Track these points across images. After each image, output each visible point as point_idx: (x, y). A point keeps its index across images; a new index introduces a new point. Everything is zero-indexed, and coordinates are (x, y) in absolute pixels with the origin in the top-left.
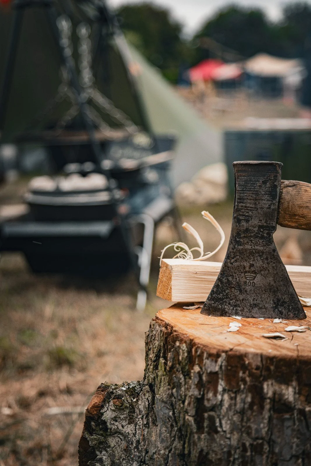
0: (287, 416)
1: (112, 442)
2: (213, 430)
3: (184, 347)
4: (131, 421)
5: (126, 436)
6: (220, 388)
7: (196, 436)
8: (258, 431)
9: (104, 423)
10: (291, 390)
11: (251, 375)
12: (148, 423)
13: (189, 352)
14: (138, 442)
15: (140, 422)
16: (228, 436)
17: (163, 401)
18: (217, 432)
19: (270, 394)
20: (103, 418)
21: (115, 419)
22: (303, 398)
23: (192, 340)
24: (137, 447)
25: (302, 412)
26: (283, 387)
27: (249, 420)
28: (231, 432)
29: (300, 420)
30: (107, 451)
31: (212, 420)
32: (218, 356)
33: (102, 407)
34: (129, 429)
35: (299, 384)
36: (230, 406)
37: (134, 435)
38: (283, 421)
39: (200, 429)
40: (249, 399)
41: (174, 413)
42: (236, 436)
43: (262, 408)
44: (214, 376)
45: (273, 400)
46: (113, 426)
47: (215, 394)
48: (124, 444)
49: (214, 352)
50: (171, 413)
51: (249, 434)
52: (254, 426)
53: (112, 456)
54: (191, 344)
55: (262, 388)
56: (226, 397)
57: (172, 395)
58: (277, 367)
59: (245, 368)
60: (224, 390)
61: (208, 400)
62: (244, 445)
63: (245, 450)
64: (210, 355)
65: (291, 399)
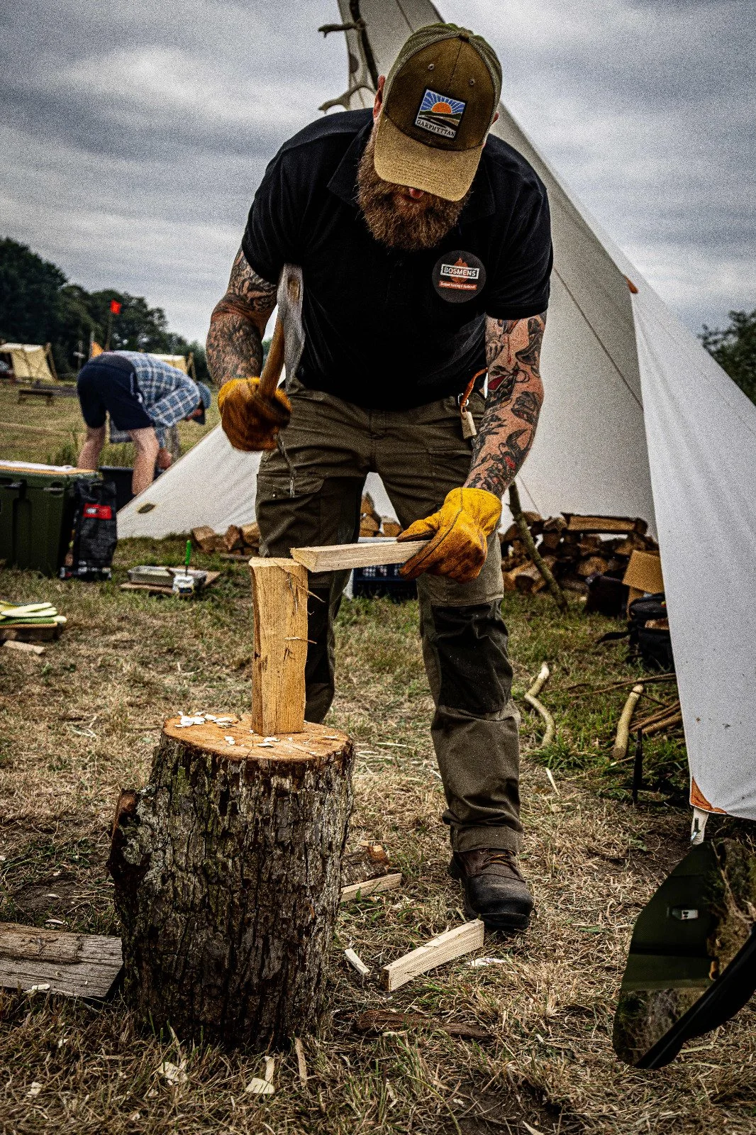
0: (286, 798)
1: (141, 830)
2: (235, 812)
3: (210, 757)
4: (155, 814)
5: (151, 826)
6: (241, 784)
7: (220, 818)
8: (267, 810)
9: (138, 816)
10: (288, 781)
11: (262, 773)
12: (169, 815)
13: (214, 761)
14: (161, 829)
15: (162, 814)
16: (245, 815)
17: (186, 797)
18: (238, 813)
19: (275, 785)
20: (137, 813)
21: (144, 814)
22: (295, 786)
23: (214, 752)
24: (161, 832)
25: (295, 795)
26: (283, 780)
27: (261, 803)
28: (248, 813)
29: (294, 801)
30: (135, 839)
31: (234, 805)
32: (240, 762)
33: (136, 805)
34: (154, 820)
35: (293, 778)
36: (247, 795)
37: (158, 824)
38: (283, 801)
39: (223, 813)
40: (262, 789)
41: (194, 805)
42: (251, 815)
43: (269, 795)
44: (236, 776)
45: (276, 789)
46: (144, 819)
47: (238, 789)
48: (150, 831)
49: (237, 760)
50: (192, 805)
51: (260, 812)
52: (264, 807)
53: (140, 842)
54: (215, 755)
55: (270, 782)
56: (244, 789)
57: (194, 792)
58: (280, 767)
59: (258, 769)
60: (243, 785)
61: (233, 792)
62: (257, 820)
63: (257, 823)
64: (234, 762)
65: (288, 787)
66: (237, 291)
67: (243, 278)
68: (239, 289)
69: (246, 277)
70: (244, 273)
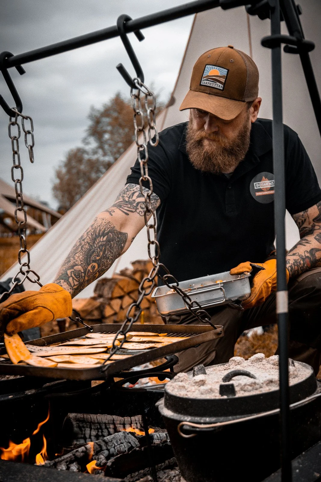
66: (127, 199)
67: (132, 192)
68: (129, 198)
69: (136, 190)
70: (134, 189)
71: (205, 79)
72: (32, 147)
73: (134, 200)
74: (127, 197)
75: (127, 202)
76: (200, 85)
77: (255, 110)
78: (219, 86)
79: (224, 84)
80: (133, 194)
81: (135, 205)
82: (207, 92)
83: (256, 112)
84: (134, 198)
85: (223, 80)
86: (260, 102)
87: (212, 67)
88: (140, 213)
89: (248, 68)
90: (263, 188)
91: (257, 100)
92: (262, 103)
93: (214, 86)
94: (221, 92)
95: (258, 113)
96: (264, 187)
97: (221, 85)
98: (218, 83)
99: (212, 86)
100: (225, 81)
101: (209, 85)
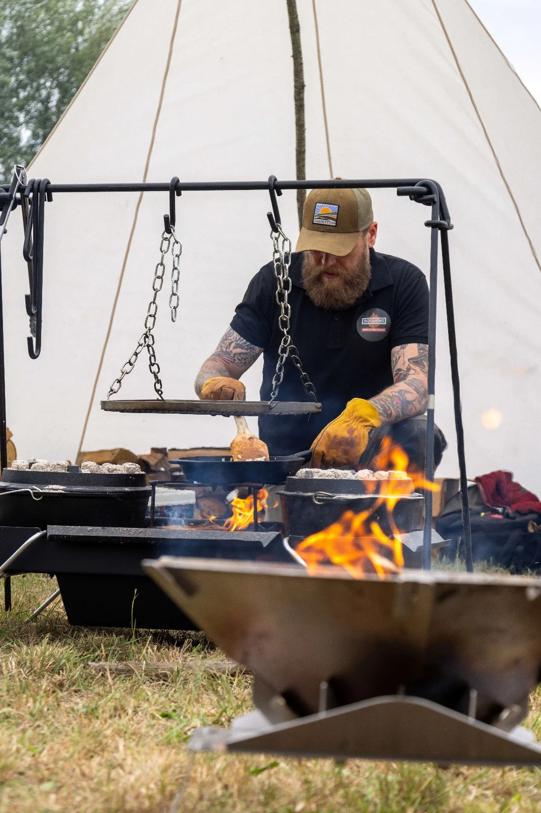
66: (224, 349)
67: (230, 341)
68: (227, 348)
69: (233, 340)
70: (232, 338)
71: (317, 217)
72: (175, 308)
73: (231, 351)
74: (224, 347)
75: (224, 352)
76: (313, 223)
77: (372, 235)
78: (332, 223)
79: (336, 220)
80: (230, 344)
81: (232, 355)
82: (320, 230)
83: (374, 237)
84: (231, 348)
85: (335, 216)
86: (376, 226)
87: (323, 206)
88: (238, 364)
89: (358, 199)
90: (371, 325)
91: (373, 225)
92: (378, 226)
93: (326, 224)
94: (333, 228)
95: (375, 237)
96: (372, 323)
97: (333, 222)
98: (330, 220)
99: (324, 223)
100: (337, 217)
101: (321, 223)
